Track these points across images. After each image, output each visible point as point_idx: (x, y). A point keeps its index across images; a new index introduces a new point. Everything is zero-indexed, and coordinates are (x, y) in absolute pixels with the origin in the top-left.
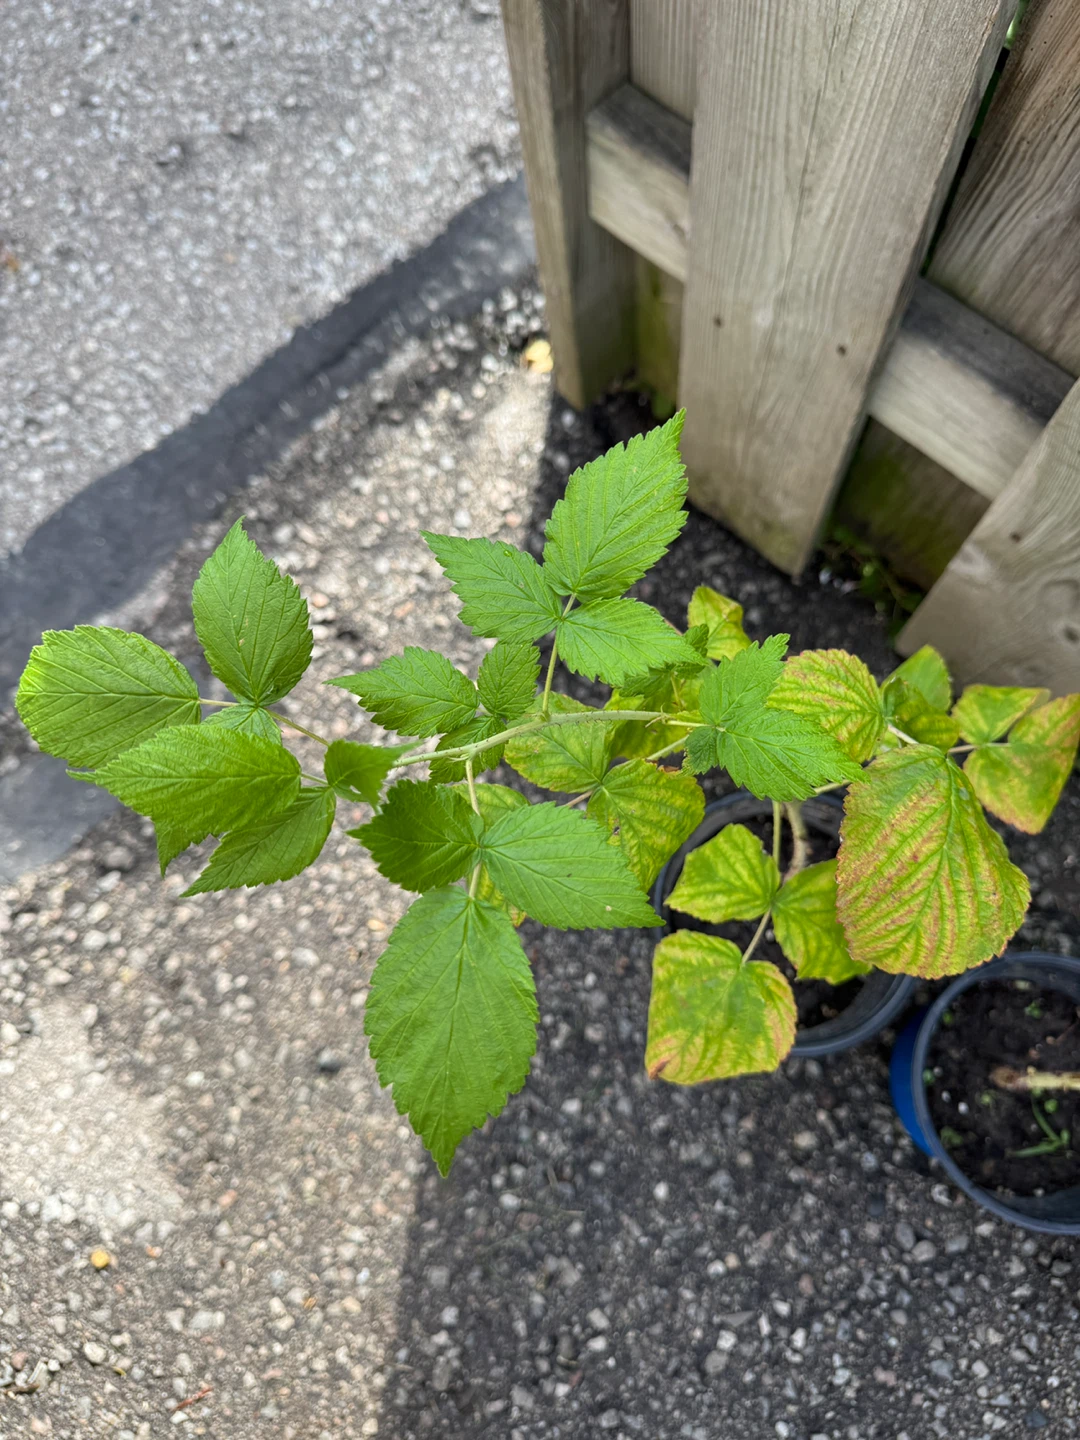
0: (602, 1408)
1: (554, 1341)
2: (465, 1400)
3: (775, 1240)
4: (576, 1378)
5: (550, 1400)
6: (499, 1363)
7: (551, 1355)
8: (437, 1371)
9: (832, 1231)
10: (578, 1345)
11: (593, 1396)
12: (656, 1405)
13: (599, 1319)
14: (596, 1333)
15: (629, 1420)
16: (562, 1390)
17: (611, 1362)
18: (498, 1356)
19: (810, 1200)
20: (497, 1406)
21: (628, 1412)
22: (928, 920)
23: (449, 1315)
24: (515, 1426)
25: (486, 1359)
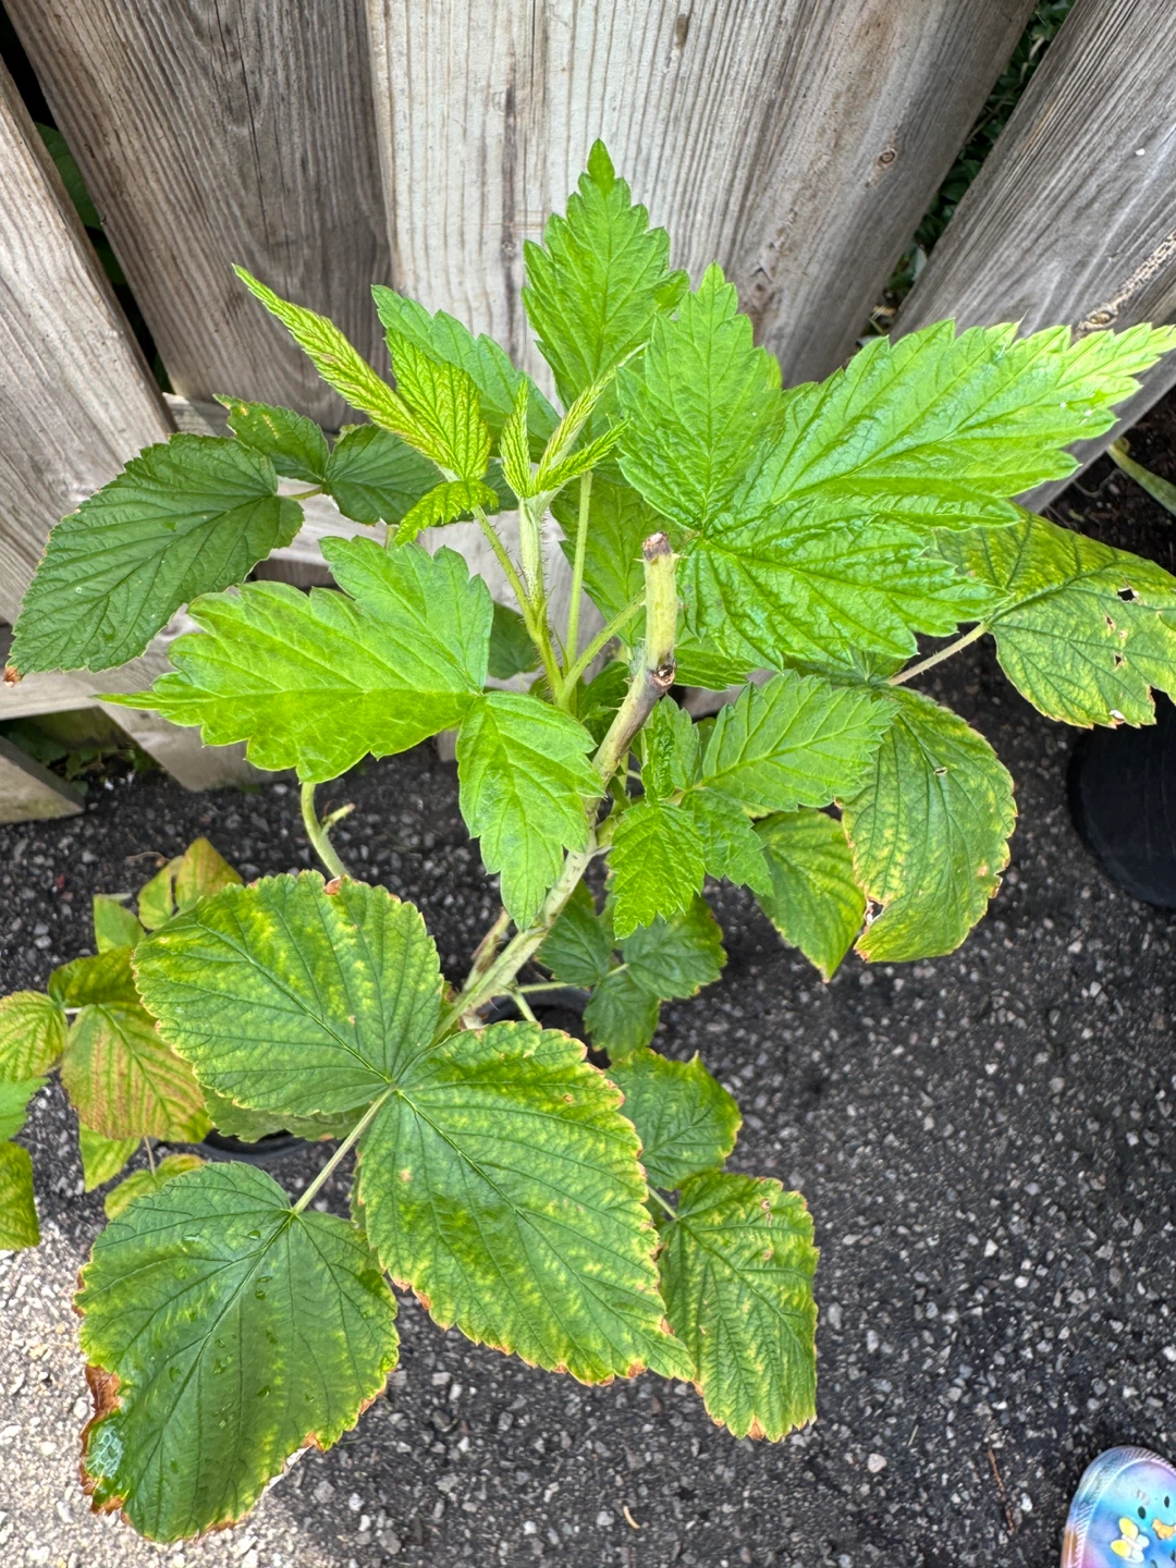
0: (495, 1421)
1: (431, 1426)
2: (418, 1534)
4: (464, 1429)
5: (464, 1459)
6: (413, 1485)
7: (438, 1436)
8: (384, 1543)
10: (444, 1410)
11: (484, 1423)
12: (520, 1377)
13: (440, 1379)
14: (448, 1387)
15: (516, 1406)
16: (464, 1445)
17: (473, 1390)
18: (409, 1483)
20: (439, 1507)
21: (510, 1404)
22: (162, 1091)
23: (355, 1503)
24: (461, 1502)
25: (403, 1493)
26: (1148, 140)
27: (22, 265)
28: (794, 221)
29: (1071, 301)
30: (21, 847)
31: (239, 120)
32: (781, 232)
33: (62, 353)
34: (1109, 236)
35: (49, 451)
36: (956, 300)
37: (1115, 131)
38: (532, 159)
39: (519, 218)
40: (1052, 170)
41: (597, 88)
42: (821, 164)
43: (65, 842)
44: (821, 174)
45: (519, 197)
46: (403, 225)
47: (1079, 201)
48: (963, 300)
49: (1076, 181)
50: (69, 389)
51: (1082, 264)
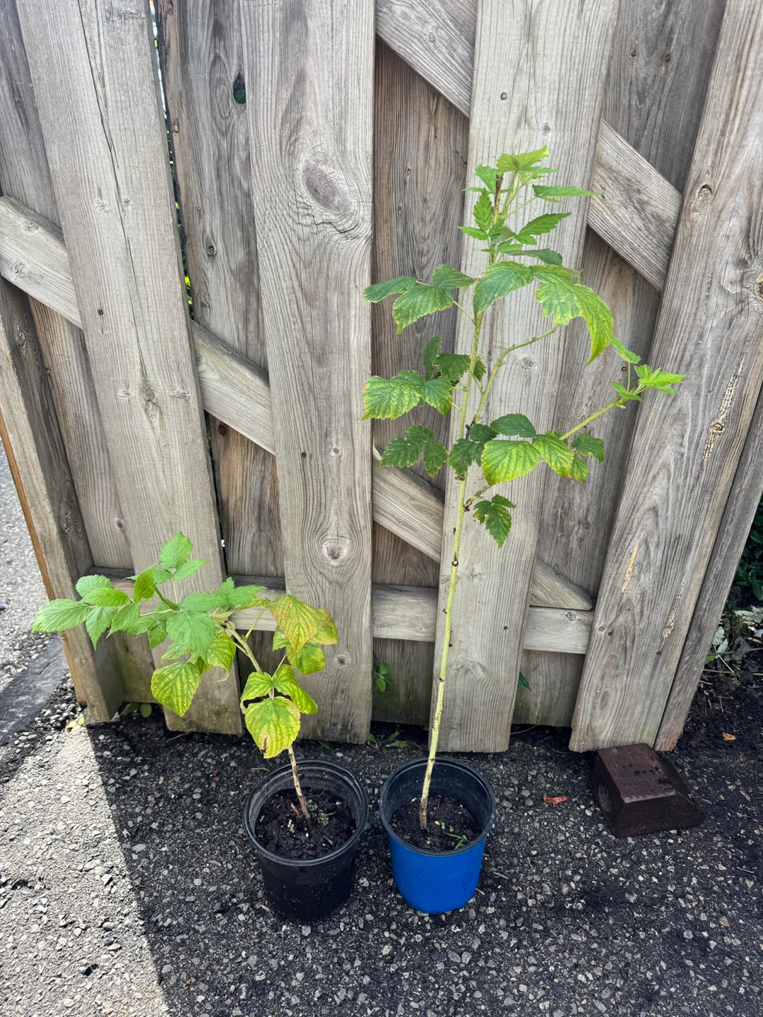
3: (404, 1006)
9: (425, 980)
19: (406, 975)
26: (701, 337)
27: (356, 340)
28: (594, 394)
29: (700, 415)
30: (203, 753)
31: (418, 332)
32: (590, 398)
33: (353, 378)
34: (704, 381)
35: (333, 426)
36: (652, 406)
37: (687, 332)
38: (499, 321)
39: (494, 344)
40: (670, 346)
41: (519, 298)
42: (600, 369)
43: (225, 755)
44: (602, 373)
45: (494, 336)
46: (460, 341)
47: (685, 363)
48: (654, 407)
49: (681, 353)
50: (350, 395)
51: (698, 394)
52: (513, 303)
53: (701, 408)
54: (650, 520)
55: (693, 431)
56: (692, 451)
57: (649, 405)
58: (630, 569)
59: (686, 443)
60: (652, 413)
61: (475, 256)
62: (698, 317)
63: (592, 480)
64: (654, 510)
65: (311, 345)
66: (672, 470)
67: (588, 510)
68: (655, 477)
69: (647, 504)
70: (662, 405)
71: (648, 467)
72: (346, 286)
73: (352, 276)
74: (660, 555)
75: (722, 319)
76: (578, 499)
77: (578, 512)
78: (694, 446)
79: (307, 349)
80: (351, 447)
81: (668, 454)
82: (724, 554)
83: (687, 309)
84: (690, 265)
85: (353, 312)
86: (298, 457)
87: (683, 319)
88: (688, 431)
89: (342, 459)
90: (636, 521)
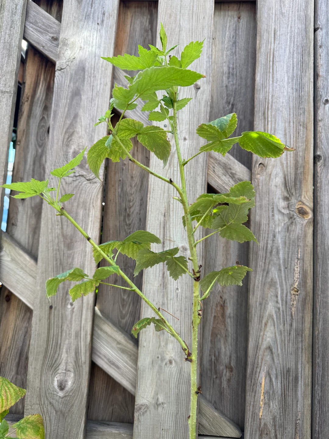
52: (174, 217)
53: (283, 278)
54: (269, 357)
55: (282, 293)
56: (284, 307)
57: (254, 276)
58: (262, 397)
59: (280, 301)
60: (257, 281)
61: (154, 193)
62: (270, 226)
63: (230, 335)
64: (269, 348)
65: (64, 236)
66: (275, 320)
67: (230, 357)
68: (266, 324)
69: (264, 346)
70: (261, 276)
71: (261, 318)
72: (88, 206)
73: (92, 201)
74: (279, 384)
75: (283, 227)
76: (223, 350)
77: (224, 359)
78: (284, 302)
79: (62, 240)
80: (81, 302)
81: (271, 308)
82: (320, 382)
83: (264, 222)
84: (261, 200)
85: (90, 219)
86: (47, 308)
87: (263, 227)
88: (279, 293)
89: (75, 310)
90: (260, 357)
